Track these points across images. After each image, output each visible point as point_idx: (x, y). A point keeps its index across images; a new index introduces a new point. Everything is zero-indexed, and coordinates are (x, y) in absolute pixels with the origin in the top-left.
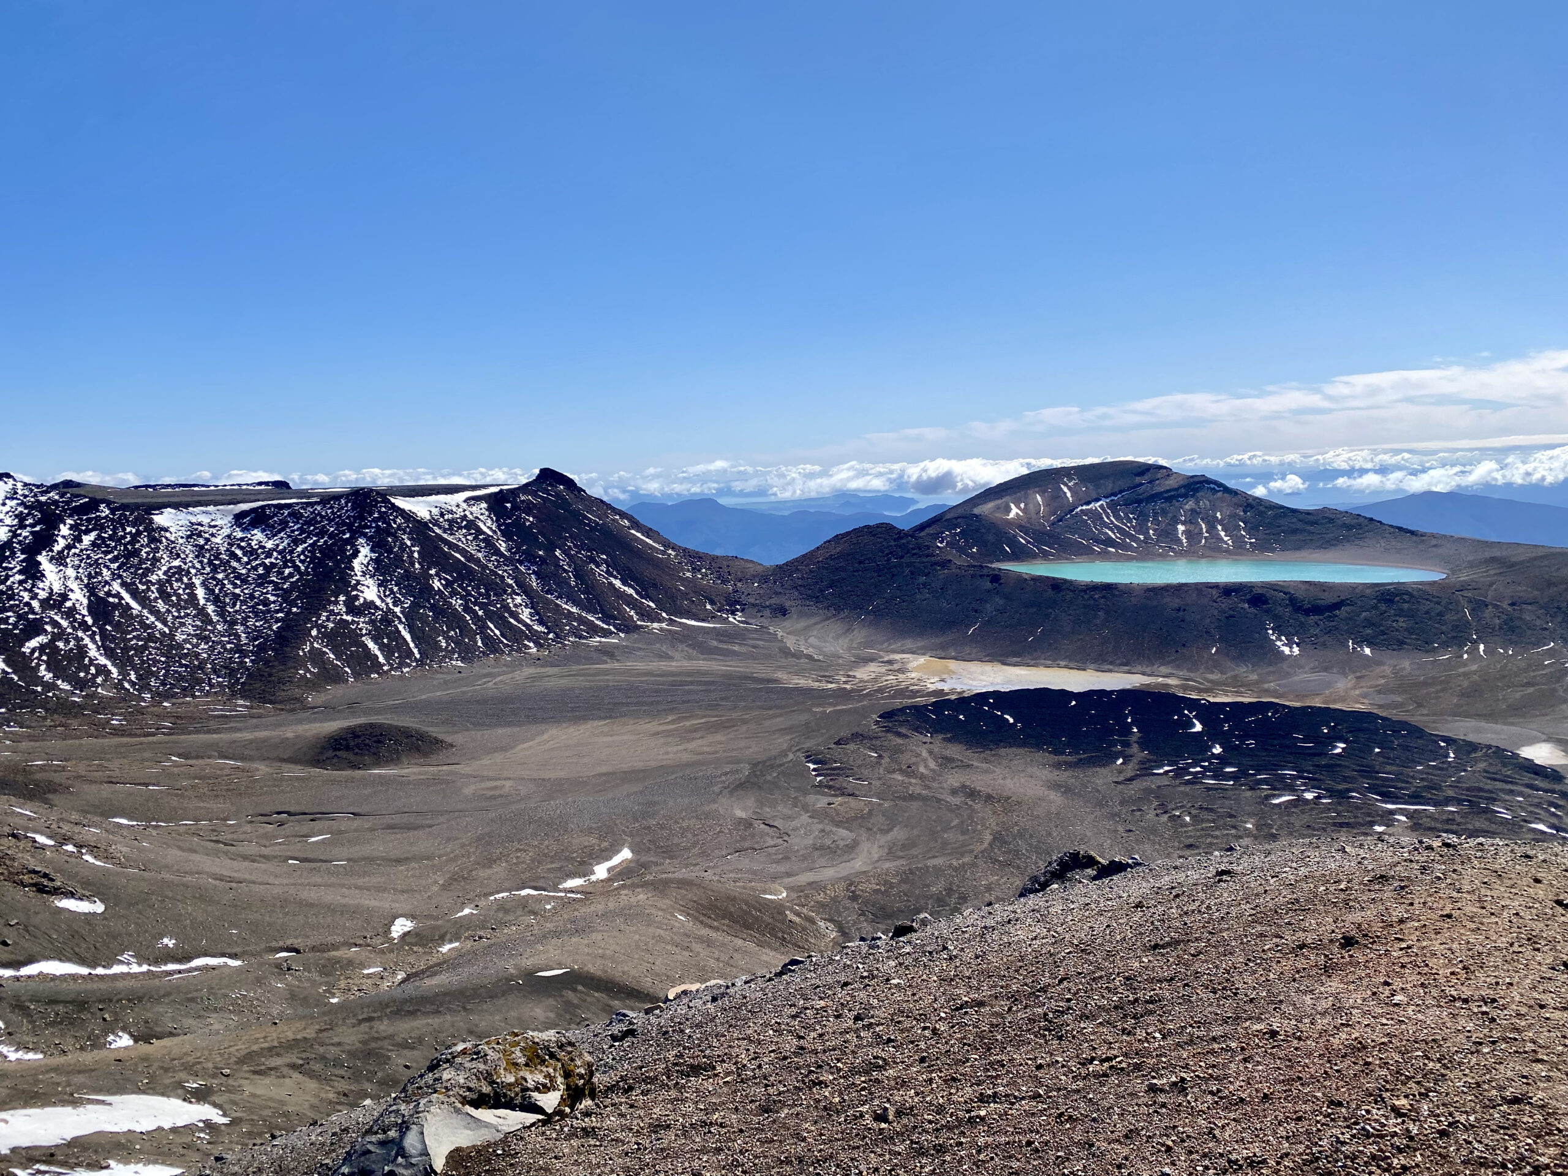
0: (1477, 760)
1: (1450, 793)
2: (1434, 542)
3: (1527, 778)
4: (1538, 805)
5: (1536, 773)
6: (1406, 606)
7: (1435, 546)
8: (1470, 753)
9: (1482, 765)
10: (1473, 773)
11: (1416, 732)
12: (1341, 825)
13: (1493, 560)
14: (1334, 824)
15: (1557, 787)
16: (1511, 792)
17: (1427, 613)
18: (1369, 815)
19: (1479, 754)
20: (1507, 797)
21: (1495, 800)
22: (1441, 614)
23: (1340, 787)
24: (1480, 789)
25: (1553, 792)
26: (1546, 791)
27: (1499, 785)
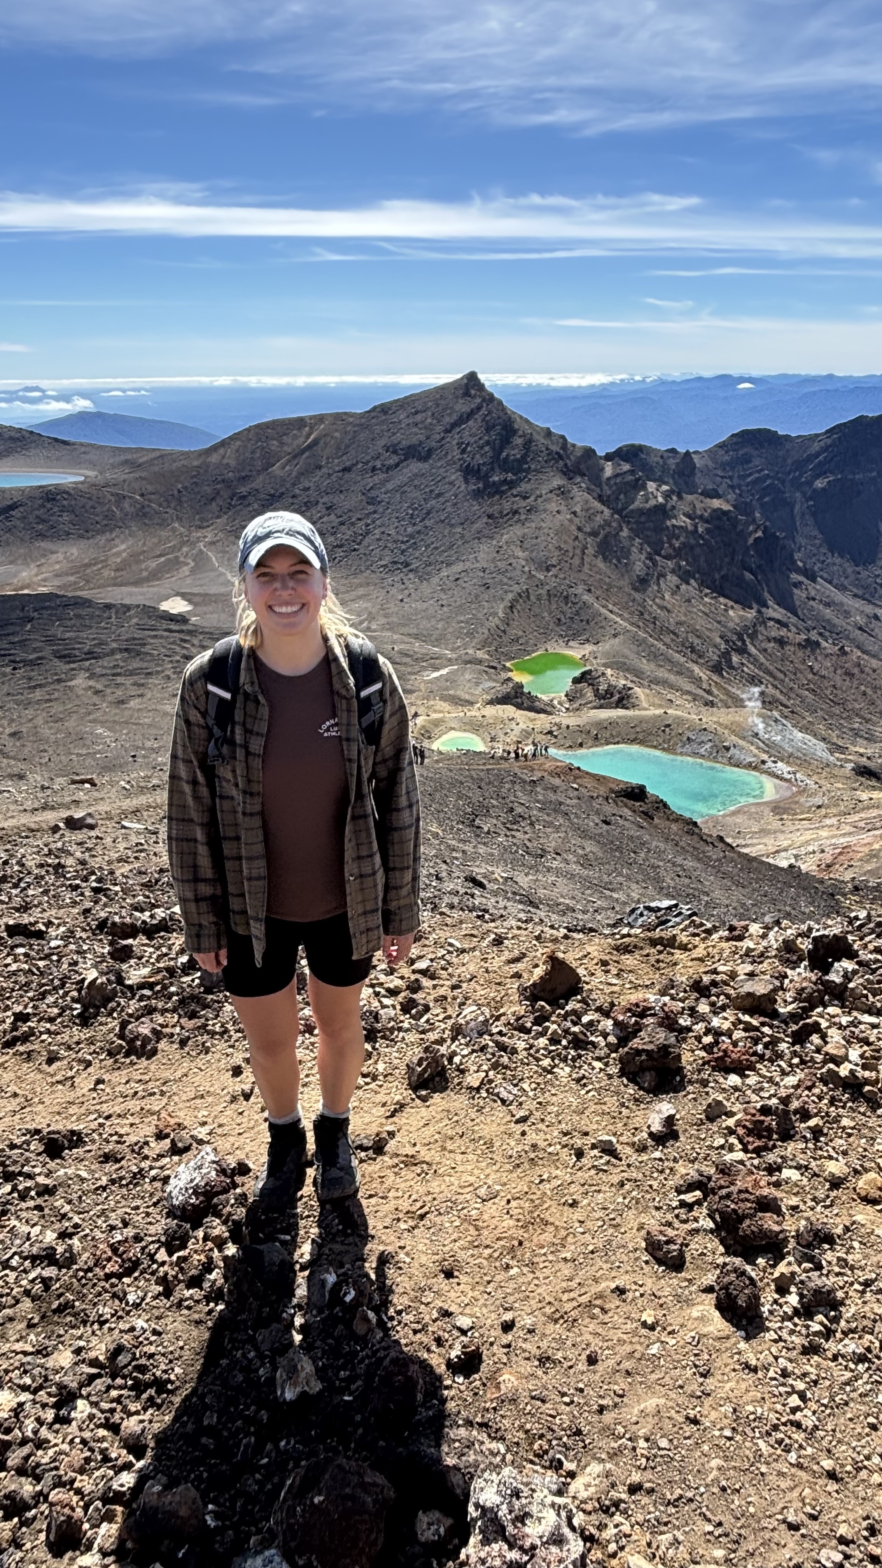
0: (131, 617)
1: (114, 645)
2: (83, 449)
3: (165, 624)
4: (173, 643)
5: (172, 620)
6: (65, 503)
7: (84, 453)
8: (125, 613)
9: (135, 620)
10: (129, 629)
11: (86, 603)
12: (35, 687)
13: (126, 462)
14: (29, 688)
15: (184, 628)
16: (155, 637)
17: (83, 507)
18: (56, 674)
19: (132, 612)
20: (152, 641)
21: (145, 644)
22: (93, 507)
23: (31, 657)
24: (134, 639)
25: (182, 631)
26: (178, 632)
27: (147, 633)
